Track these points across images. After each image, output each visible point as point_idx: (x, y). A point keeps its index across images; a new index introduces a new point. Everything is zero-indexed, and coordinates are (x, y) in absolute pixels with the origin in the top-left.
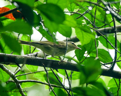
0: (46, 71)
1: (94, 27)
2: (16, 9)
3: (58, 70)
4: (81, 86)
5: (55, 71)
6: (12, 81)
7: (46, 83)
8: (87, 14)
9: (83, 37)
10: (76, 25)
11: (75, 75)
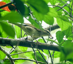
0: (34, 51)
1: (71, 17)
2: (11, 3)
3: (43, 50)
4: (61, 63)
5: (41, 51)
6: (7, 59)
7: (34, 60)
8: (66, 7)
9: (63, 25)
10: (58, 15)
11: (56, 54)
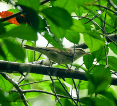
0: (52, 80)
1: (104, 32)
2: (20, 13)
3: (65, 79)
4: (89, 96)
5: (61, 80)
6: (15, 91)
7: (52, 93)
8: (97, 19)
9: (92, 43)
10: (85, 30)
11: (83, 84)
